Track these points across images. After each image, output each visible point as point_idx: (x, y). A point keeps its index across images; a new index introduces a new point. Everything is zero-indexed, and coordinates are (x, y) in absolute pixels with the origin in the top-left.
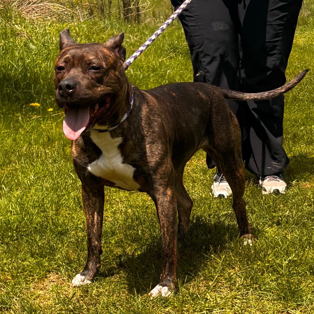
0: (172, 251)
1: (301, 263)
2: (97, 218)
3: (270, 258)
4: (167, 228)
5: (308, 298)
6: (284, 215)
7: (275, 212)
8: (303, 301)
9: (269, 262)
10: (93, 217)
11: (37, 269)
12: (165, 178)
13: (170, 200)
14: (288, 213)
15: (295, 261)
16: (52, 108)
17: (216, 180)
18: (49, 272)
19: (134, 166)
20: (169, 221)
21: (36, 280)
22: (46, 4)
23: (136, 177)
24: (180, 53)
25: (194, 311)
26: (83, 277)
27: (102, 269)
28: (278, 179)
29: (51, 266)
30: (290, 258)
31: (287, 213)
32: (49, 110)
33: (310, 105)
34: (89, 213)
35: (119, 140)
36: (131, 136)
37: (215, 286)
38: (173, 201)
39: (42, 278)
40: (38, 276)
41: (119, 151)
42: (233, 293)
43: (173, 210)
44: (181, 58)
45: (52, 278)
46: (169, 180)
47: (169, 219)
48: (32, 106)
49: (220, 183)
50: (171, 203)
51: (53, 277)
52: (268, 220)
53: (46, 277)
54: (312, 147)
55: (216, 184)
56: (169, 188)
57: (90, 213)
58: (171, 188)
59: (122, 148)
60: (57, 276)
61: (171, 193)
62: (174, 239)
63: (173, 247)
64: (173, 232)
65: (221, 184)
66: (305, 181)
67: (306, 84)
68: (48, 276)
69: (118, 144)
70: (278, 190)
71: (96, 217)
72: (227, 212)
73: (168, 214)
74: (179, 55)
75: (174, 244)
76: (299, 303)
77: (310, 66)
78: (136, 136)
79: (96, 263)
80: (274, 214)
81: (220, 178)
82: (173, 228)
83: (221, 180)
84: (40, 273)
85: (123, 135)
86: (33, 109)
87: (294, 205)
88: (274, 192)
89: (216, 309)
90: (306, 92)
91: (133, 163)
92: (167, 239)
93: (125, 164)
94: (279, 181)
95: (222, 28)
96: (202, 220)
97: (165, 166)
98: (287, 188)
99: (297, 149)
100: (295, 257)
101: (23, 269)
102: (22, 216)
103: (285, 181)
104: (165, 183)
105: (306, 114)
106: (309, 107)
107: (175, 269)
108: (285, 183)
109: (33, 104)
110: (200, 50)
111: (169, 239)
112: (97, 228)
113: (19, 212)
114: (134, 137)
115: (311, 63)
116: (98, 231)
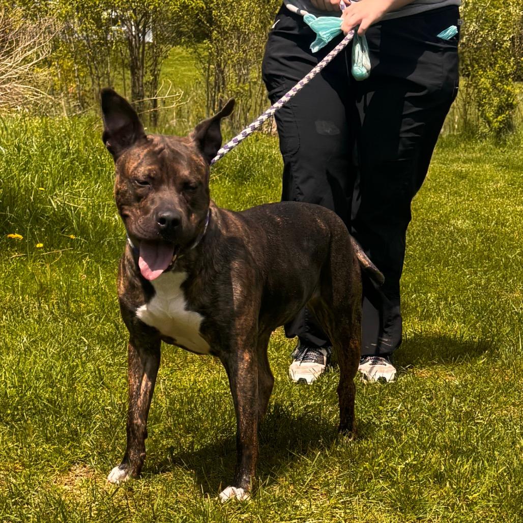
0: (251, 440)
1: (421, 469)
2: (147, 385)
3: (381, 459)
4: (243, 407)
5: (433, 511)
6: (394, 410)
7: (381, 405)
8: (426, 513)
9: (379, 465)
10: (141, 383)
11: (57, 458)
12: (242, 335)
13: (248, 368)
14: (401, 408)
15: (415, 464)
16: (41, 243)
17: (296, 358)
18: (73, 463)
19: (202, 314)
20: (246, 397)
21: (57, 472)
22: (16, 85)
23: (204, 328)
24: (227, 176)
25: (282, 520)
26: (123, 472)
27: (148, 463)
28: (384, 363)
29: (77, 455)
30: (407, 462)
31: (399, 407)
32: (38, 246)
33: (424, 264)
34: (135, 375)
35: (182, 276)
36: (200, 272)
37: (306, 492)
38: (252, 369)
39: (65, 471)
40: (58, 467)
41: (182, 292)
42: (333, 501)
43: (251, 383)
44: (228, 183)
45: (78, 471)
46: (248, 338)
47: (245, 395)
48: (10, 238)
49: (301, 362)
50: (249, 372)
51: (78, 469)
52: (371, 416)
53: (70, 470)
54: (428, 323)
55: (295, 364)
56: (247, 351)
57: (137, 376)
58: (250, 352)
59: (186, 287)
60: (85, 469)
61: (250, 358)
62: (253, 423)
63: (252, 435)
64: (252, 414)
65: (303, 364)
66: (421, 367)
67: (418, 234)
68: (72, 468)
69: (180, 281)
70: (384, 379)
71: (144, 383)
72: (313, 402)
73: (244, 387)
74: (226, 179)
75: (252, 431)
76: (421, 516)
77: (422, 208)
78: (206, 271)
79: (139, 450)
80: (381, 408)
81: (303, 355)
82: (251, 407)
83: (303, 359)
84: (62, 464)
85: (188, 268)
86: (13, 242)
87: (408, 397)
88: (380, 379)
89: (310, 519)
90: (417, 246)
91: (202, 310)
92: (243, 422)
93: (189, 312)
94: (385, 365)
95: (329, 131)
96: (282, 410)
97: (243, 318)
98: (397, 375)
99: (407, 325)
100: (414, 460)
101: (37, 456)
102: (22, 390)
103: (394, 365)
104: (242, 343)
105: (420, 277)
106: (423, 267)
107: (253, 465)
108: (394, 368)
109: (12, 235)
110: (293, 159)
111: (246, 423)
112: (143, 400)
113: (17, 384)
114: (203, 272)
115: (423, 205)
116: (144, 403)
